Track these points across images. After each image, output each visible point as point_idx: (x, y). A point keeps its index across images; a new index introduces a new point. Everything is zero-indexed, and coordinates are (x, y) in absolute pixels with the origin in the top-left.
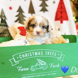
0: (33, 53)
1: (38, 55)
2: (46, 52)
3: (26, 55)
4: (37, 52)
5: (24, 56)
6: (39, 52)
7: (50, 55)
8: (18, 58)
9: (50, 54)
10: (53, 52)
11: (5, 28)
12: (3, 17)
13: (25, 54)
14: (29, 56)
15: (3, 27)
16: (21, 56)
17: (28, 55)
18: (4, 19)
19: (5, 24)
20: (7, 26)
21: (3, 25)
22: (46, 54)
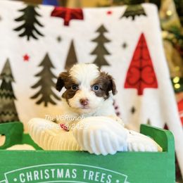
0: (53, 170)
1: (64, 179)
2: (85, 171)
3: (35, 176)
4: (62, 170)
5: (31, 176)
6: (68, 170)
7: (96, 180)
8: (15, 180)
9: (94, 177)
10: (103, 174)
11: (8, 101)
12: (8, 76)
13: (35, 172)
14: (44, 177)
15: (4, 98)
16: (24, 175)
17: (39, 176)
18: (7, 80)
19: (9, 92)
20: (12, 96)
21: (4, 94)
22: (84, 178)
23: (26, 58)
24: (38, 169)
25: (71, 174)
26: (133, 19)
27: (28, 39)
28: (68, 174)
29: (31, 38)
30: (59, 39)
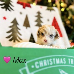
22: (69, 63)
23: (5, 18)
24: (46, 59)
25: (63, 61)
27: (6, 10)
28: (62, 62)
29: (8, 10)
30: (21, 13)
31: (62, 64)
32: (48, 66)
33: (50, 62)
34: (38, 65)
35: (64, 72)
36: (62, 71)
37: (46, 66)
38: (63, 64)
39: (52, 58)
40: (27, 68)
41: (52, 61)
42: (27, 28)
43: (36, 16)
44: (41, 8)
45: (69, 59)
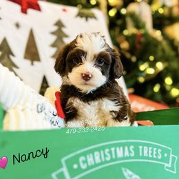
22: (141, 155)
24: (99, 149)
25: (130, 152)
26: (87, 20)
28: (127, 154)
30: (17, 25)
31: (127, 158)
32: (102, 163)
33: (105, 156)
34: (85, 162)
35: (130, 173)
36: (128, 171)
37: (99, 164)
38: (130, 158)
39: (110, 146)
40: (65, 170)
41: (110, 152)
42: (32, 64)
43: (53, 33)
44: (64, 10)
45: (141, 147)
